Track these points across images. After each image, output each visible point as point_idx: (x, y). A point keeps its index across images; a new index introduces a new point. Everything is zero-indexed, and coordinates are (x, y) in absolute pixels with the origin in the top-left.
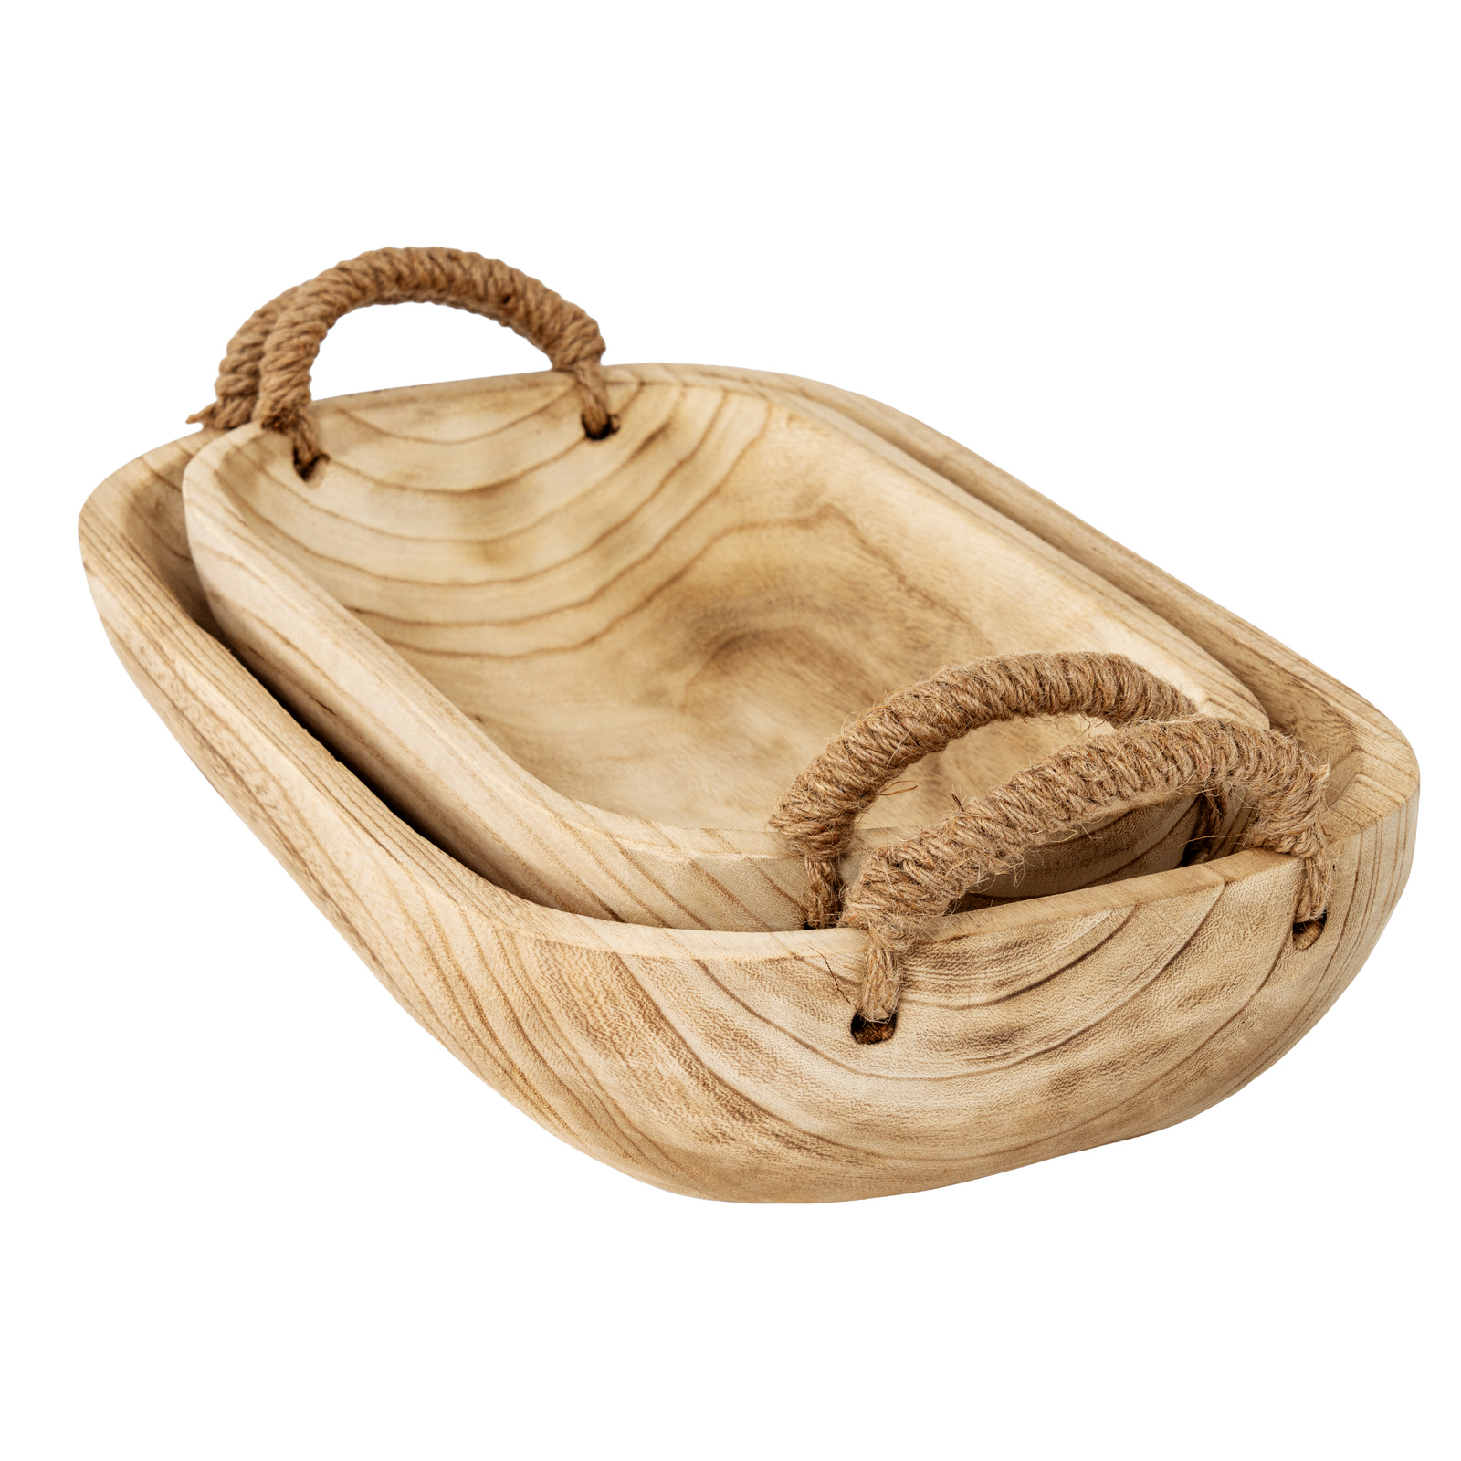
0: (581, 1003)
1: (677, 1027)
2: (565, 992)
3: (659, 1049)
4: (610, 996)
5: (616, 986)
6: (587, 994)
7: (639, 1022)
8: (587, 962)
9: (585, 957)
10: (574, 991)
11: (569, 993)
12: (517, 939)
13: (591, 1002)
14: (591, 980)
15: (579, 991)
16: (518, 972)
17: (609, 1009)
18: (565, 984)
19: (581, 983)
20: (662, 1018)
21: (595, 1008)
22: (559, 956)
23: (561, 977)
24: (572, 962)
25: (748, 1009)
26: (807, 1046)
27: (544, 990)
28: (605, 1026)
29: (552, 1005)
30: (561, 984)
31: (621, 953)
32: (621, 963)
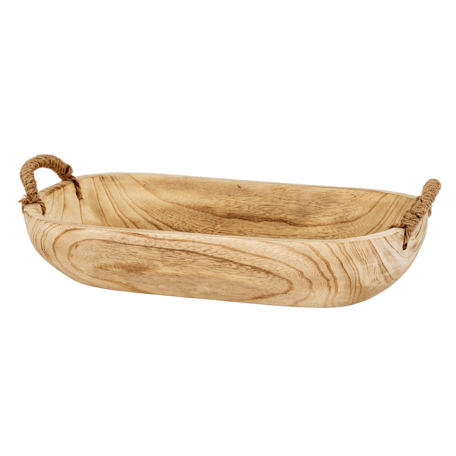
0: (360, 254)
1: (379, 253)
2: (356, 253)
3: (374, 260)
4: (367, 250)
5: (369, 248)
6: (362, 251)
7: (372, 254)
8: (362, 244)
9: (362, 242)
10: (359, 252)
11: (357, 252)
12: (345, 244)
13: (362, 253)
14: (363, 247)
15: (360, 251)
16: (344, 252)
17: (366, 253)
18: (357, 251)
19: (361, 249)
20: (377, 252)
21: (363, 254)
22: (355, 245)
23: (356, 249)
24: (359, 245)
25: (391, 246)
26: (398, 252)
27: (351, 254)
28: (365, 258)
29: (353, 257)
30: (355, 251)
31: (370, 239)
32: (370, 242)
